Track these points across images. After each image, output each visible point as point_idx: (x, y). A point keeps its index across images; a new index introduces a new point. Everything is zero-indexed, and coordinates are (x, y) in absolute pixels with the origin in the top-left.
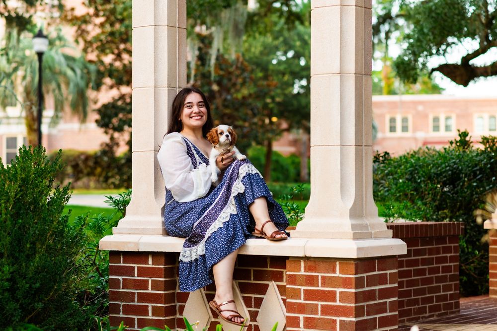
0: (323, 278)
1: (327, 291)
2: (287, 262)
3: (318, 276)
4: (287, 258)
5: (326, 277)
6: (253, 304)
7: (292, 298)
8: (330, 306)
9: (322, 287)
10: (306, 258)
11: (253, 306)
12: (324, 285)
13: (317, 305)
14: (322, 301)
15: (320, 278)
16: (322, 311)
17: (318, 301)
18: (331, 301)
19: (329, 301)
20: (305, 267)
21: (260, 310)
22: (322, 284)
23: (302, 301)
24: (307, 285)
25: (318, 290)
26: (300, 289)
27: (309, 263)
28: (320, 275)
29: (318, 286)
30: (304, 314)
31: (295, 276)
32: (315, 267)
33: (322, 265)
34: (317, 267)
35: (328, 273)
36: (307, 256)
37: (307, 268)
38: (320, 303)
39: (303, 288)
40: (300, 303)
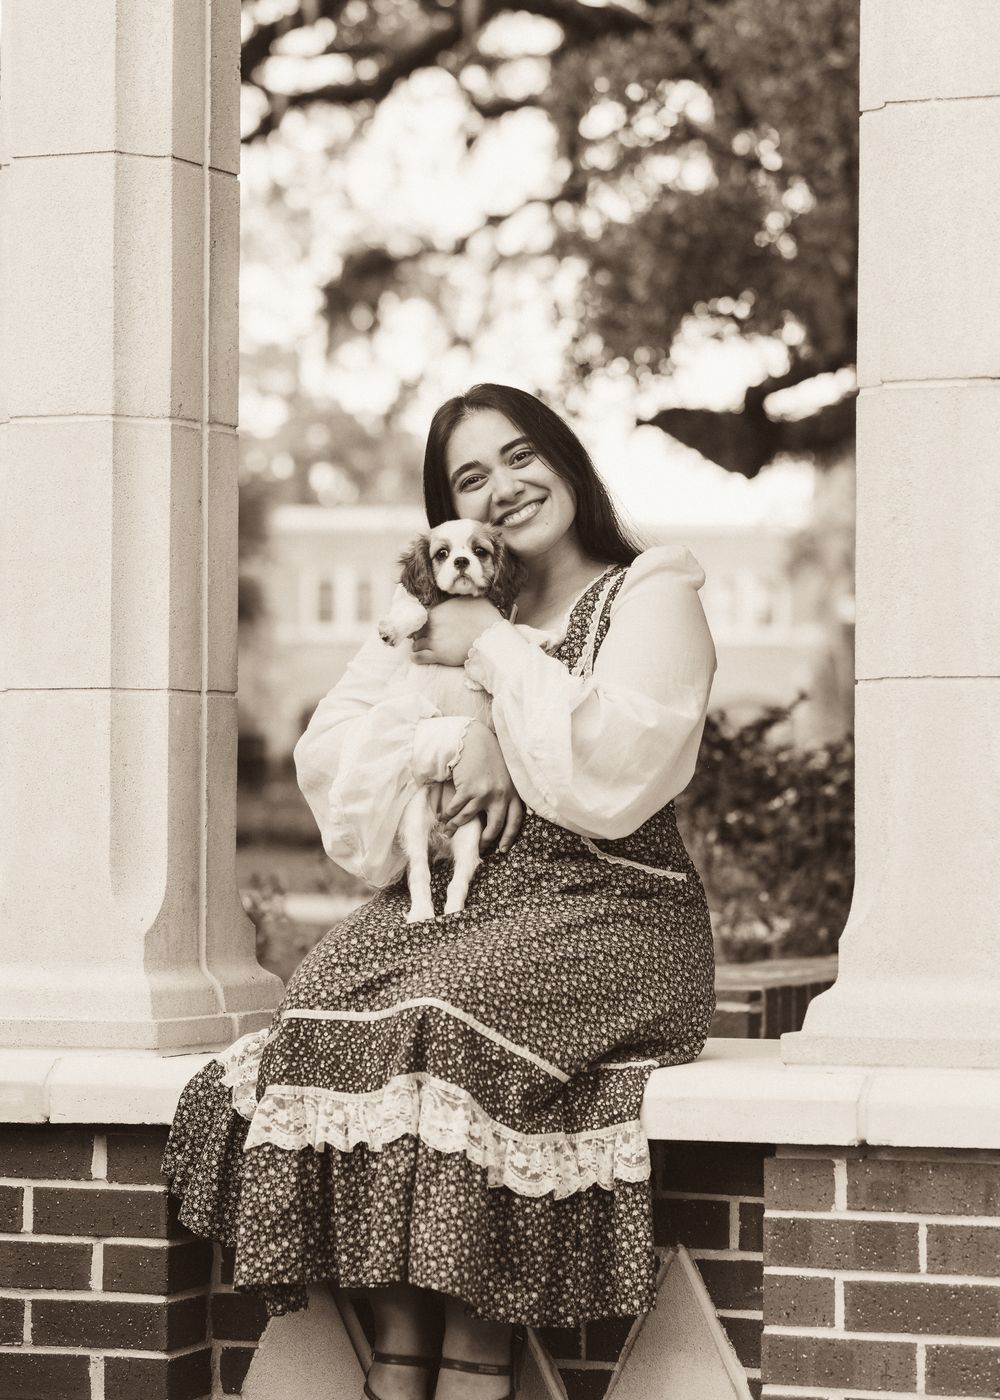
0: (938, 1234)
1: (956, 1290)
2: (769, 1165)
3: (914, 1227)
4: (769, 1149)
5: (951, 1229)
6: (583, 1343)
7: (789, 1320)
8: (974, 1350)
9: (931, 1271)
10: (862, 1153)
11: (583, 1353)
12: (939, 1263)
13: (910, 1349)
14: (935, 1332)
15: (923, 1233)
16: (931, 1373)
17: (915, 1331)
18: (975, 1333)
19: (966, 1333)
20: (852, 1188)
21: (617, 1367)
22: (931, 1260)
23: (838, 1332)
24: (863, 1263)
25: (913, 1287)
26: (830, 1282)
27: (871, 1173)
28: (923, 1221)
29: (915, 1270)
30: (849, 1386)
31: (805, 1225)
32: (903, 1190)
33: (934, 1181)
34: (912, 1187)
35: (967, 1213)
36: (871, 1142)
37: (863, 1190)
38: (923, 1342)
39: (841, 1277)
40: (830, 1343)
